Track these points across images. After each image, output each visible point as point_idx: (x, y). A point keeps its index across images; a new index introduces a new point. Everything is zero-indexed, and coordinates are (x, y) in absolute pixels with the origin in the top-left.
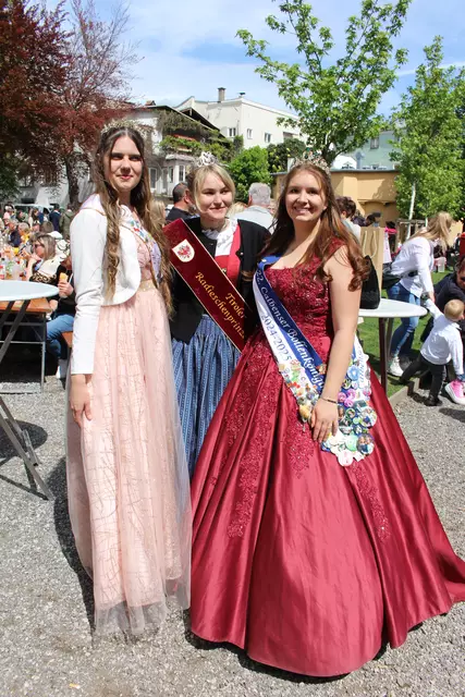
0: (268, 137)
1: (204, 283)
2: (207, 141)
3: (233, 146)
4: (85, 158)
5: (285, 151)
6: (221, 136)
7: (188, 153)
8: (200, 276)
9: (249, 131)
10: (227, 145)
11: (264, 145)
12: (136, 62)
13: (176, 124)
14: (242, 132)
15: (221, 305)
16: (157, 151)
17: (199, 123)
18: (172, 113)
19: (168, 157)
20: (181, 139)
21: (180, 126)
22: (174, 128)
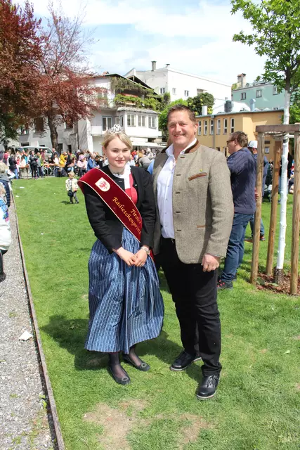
0: (187, 93)
1: (118, 204)
2: (146, 97)
3: (163, 100)
4: (61, 112)
5: (199, 102)
6: (155, 94)
7: (133, 106)
8: (115, 199)
9: (174, 89)
10: (159, 100)
11: (185, 98)
12: (94, 43)
13: (124, 86)
14: (169, 90)
15: (129, 216)
16: (111, 105)
17: (140, 85)
18: (120, 79)
19: (120, 109)
20: (128, 96)
21: (127, 87)
22: (123, 89)
